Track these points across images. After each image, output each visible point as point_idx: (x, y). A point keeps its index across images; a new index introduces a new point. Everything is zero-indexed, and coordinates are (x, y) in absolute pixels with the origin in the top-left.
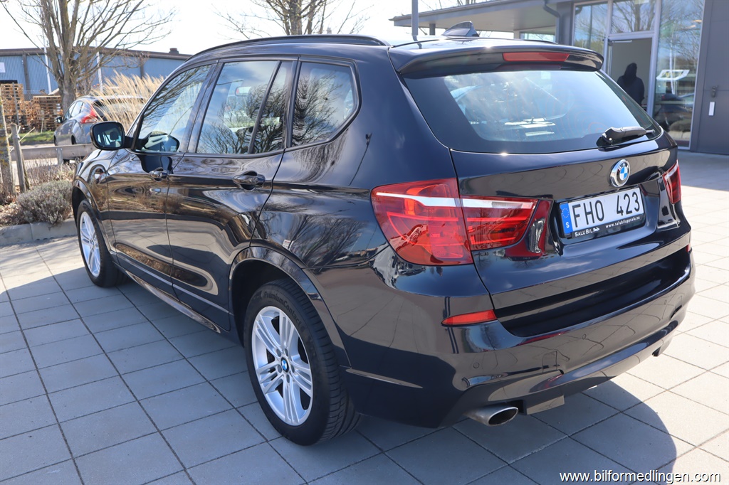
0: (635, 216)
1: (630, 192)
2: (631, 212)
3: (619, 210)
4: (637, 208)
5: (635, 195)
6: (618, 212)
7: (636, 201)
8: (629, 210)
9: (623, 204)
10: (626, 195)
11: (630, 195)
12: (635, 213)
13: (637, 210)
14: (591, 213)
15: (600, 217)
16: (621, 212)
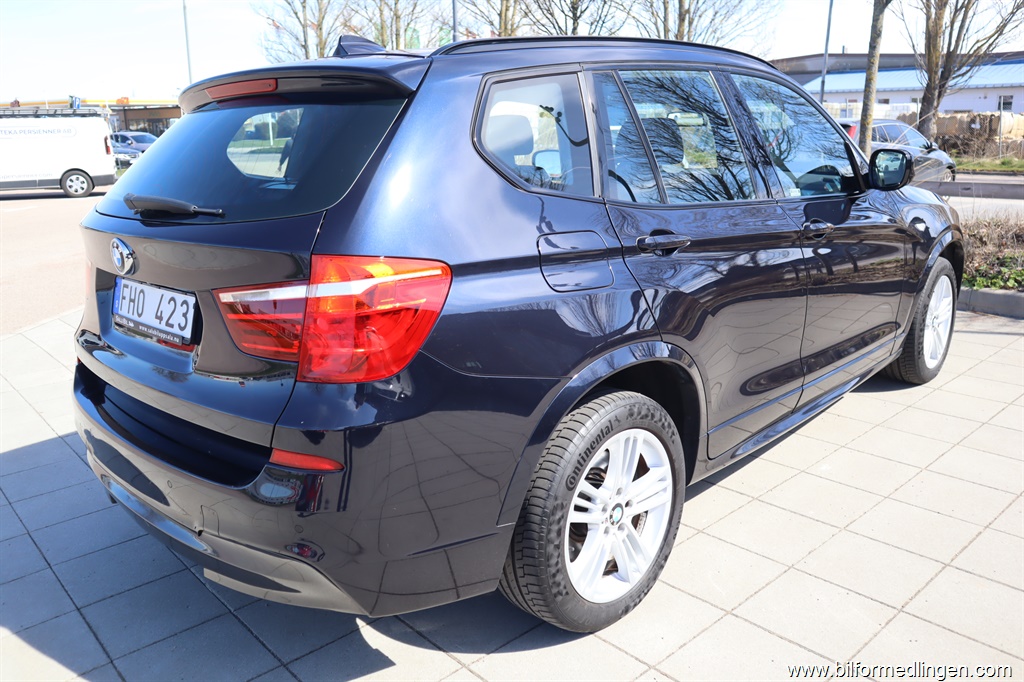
0: (174, 335)
1: (180, 298)
2: (172, 326)
3: (159, 314)
4: (183, 325)
5: (185, 306)
6: (157, 317)
7: (185, 315)
8: (170, 322)
9: (167, 309)
10: (173, 299)
11: (179, 303)
12: (176, 330)
13: (182, 329)
14: (133, 301)
15: (140, 312)
16: (160, 318)
